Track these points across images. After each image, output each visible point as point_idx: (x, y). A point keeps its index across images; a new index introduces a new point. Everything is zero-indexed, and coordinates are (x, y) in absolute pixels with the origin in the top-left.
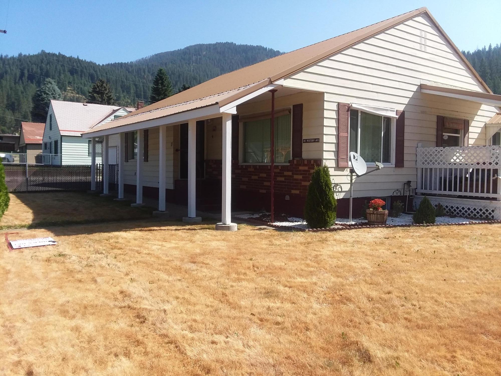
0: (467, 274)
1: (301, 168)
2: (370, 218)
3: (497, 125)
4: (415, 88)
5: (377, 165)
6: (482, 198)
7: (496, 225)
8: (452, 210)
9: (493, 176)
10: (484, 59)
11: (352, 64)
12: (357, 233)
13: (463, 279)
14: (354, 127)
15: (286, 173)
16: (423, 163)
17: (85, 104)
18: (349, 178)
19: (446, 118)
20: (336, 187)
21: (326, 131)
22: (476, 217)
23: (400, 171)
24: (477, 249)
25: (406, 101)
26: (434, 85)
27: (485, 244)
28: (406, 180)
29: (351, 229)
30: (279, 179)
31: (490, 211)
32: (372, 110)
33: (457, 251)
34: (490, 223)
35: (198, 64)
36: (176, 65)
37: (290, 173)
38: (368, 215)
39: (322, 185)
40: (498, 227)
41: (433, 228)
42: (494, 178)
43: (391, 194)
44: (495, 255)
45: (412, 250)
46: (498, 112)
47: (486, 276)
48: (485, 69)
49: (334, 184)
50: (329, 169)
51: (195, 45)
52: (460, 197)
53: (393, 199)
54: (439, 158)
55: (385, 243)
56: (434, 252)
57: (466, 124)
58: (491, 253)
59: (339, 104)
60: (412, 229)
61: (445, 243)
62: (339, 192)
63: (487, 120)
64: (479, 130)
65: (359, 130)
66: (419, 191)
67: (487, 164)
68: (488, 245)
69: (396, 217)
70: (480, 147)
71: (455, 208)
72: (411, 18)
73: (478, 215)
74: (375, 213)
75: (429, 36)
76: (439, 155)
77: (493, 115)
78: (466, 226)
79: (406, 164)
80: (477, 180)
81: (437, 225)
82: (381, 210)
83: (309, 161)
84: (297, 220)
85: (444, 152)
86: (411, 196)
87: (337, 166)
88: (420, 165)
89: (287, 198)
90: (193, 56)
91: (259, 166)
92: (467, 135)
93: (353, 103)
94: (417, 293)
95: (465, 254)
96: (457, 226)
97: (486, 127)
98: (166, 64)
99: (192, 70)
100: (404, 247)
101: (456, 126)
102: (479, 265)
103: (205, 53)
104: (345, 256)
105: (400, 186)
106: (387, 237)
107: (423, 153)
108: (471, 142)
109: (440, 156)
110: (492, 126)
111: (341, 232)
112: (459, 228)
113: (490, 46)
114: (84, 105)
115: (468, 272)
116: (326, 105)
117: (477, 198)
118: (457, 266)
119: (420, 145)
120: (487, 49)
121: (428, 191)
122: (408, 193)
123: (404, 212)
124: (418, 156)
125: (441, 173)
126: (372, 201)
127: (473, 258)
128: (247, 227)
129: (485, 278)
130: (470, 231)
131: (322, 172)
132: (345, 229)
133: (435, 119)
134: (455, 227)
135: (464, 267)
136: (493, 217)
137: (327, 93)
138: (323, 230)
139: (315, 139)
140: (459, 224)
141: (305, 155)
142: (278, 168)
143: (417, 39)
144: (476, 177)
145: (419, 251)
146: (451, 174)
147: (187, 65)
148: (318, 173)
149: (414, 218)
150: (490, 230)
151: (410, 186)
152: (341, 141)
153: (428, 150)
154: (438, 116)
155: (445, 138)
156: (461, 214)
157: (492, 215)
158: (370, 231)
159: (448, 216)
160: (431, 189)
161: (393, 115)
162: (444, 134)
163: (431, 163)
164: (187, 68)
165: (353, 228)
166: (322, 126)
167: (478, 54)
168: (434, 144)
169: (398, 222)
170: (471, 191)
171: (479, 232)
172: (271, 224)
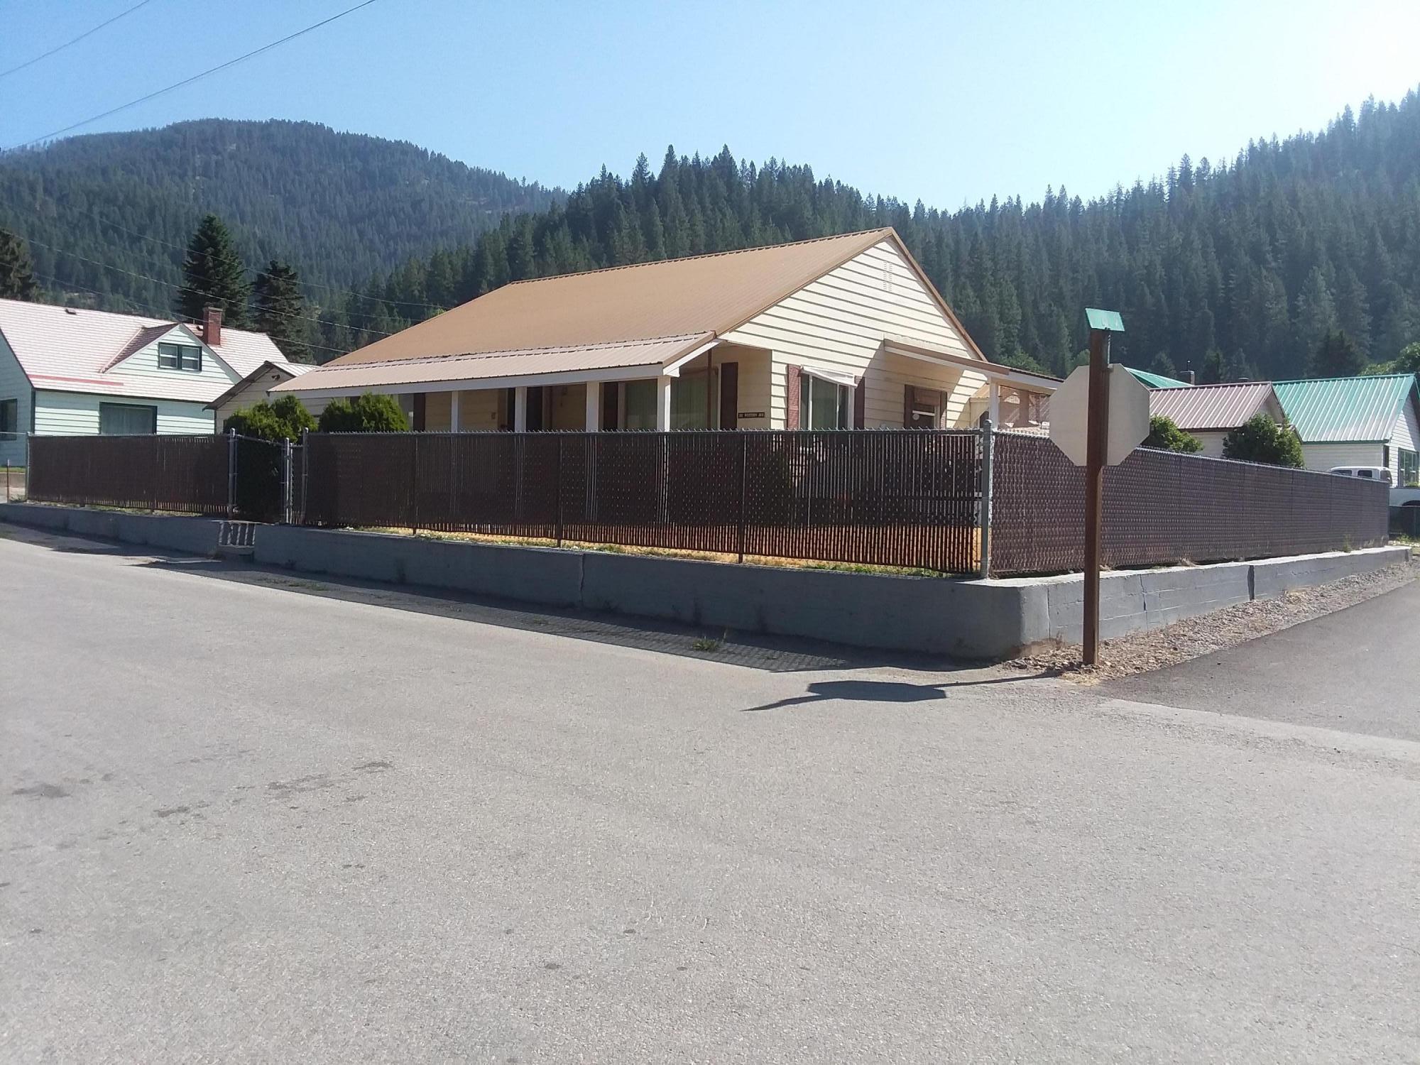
3: (985, 401)
4: (877, 345)
10: (980, 232)
11: (803, 312)
14: (805, 400)
17: (71, 310)
19: (918, 388)
21: (774, 402)
25: (866, 363)
35: (210, 178)
36: (139, 175)
46: (987, 380)
48: (981, 259)
51: (201, 122)
57: (943, 398)
59: (788, 367)
63: (972, 392)
64: (961, 408)
65: (811, 402)
90: (194, 154)
92: (944, 415)
93: (805, 366)
97: (970, 403)
98: (104, 172)
99: (191, 197)
101: (929, 402)
103: (234, 147)
110: (978, 401)
113: (994, 201)
114: (67, 311)
116: (775, 368)
120: (987, 208)
133: (903, 391)
137: (775, 350)
139: (758, 413)
147: (177, 179)
152: (792, 417)
154: (906, 385)
155: (916, 418)
161: (850, 382)
162: (914, 412)
164: (176, 189)
166: (769, 395)
168: (902, 425)
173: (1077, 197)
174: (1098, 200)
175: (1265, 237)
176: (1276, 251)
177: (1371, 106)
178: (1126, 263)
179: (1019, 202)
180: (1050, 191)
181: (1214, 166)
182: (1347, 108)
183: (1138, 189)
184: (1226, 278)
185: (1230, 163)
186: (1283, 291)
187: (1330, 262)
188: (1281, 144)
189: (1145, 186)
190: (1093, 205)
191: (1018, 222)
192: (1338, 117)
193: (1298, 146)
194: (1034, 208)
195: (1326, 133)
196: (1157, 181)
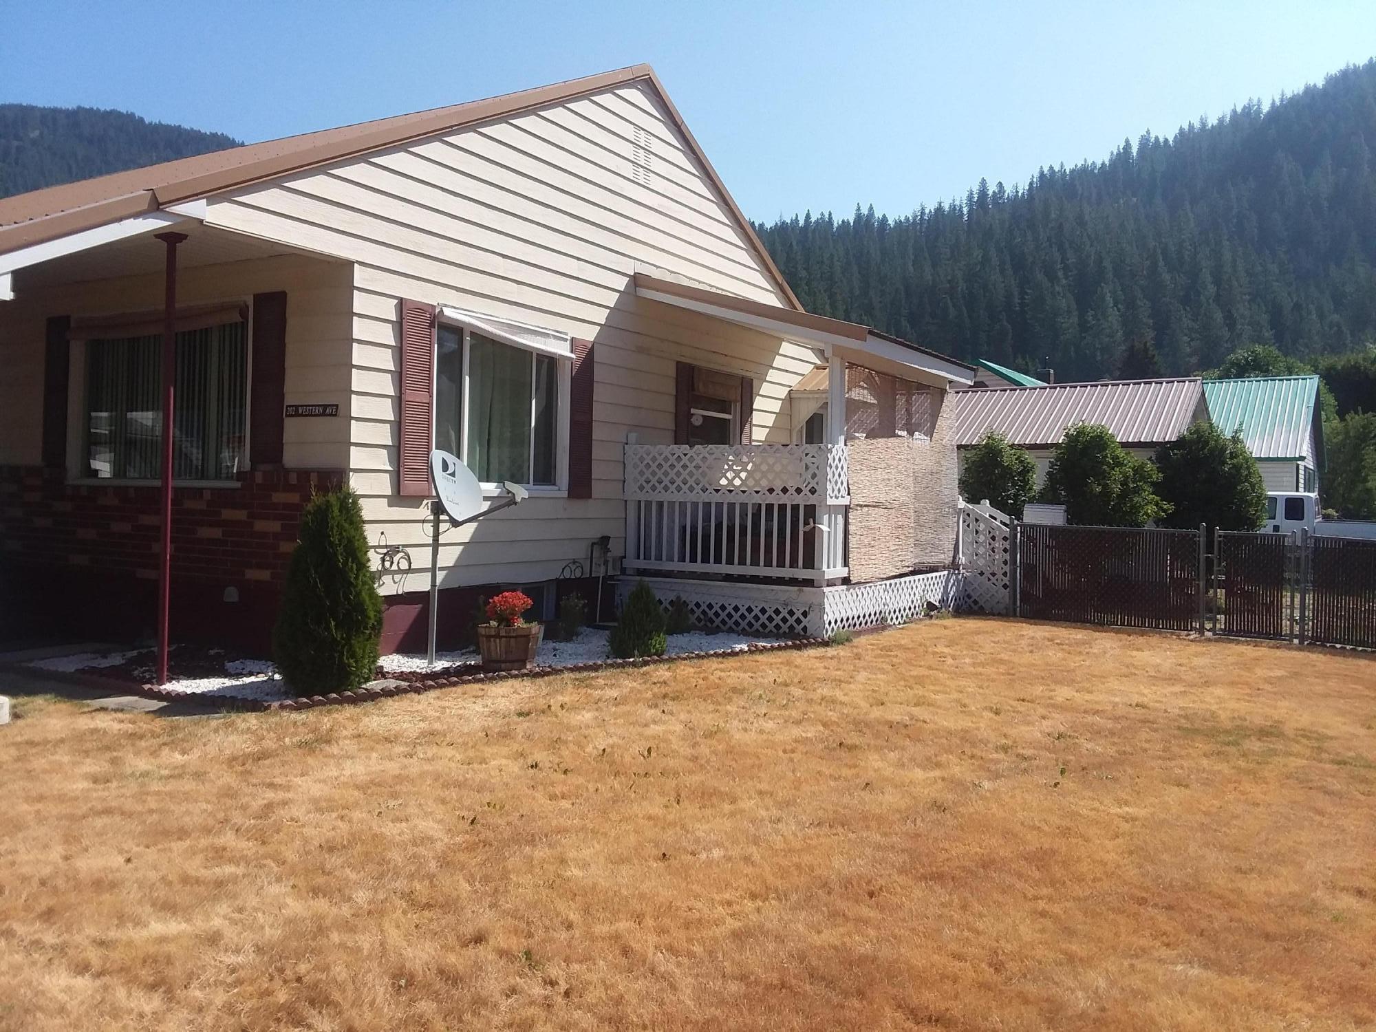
0: (728, 824)
1: (279, 497)
2: (489, 649)
3: (816, 396)
4: (621, 283)
5: (509, 492)
6: (780, 581)
7: (812, 652)
8: (711, 613)
9: (806, 523)
10: (794, 243)
11: (443, 189)
12: (440, 703)
13: (718, 845)
15: (228, 514)
16: (641, 488)
18: (429, 528)
19: (700, 369)
20: (391, 557)
21: (358, 381)
22: (767, 630)
23: (580, 508)
24: (761, 732)
25: (601, 316)
26: (669, 278)
27: (783, 712)
28: (595, 533)
29: (427, 688)
30: (205, 532)
31: (798, 614)
32: (503, 331)
33: (709, 741)
34: (798, 648)
37: (241, 515)
38: (483, 642)
39: (335, 554)
40: (816, 658)
41: (657, 670)
42: (808, 528)
43: (554, 574)
44: (807, 748)
45: (589, 749)
46: (818, 362)
47: (780, 826)
48: (796, 269)
49: (386, 547)
50: (361, 501)
52: (729, 578)
53: (563, 586)
54: (678, 474)
55: (512, 735)
56: (649, 751)
57: (746, 391)
58: (796, 741)
59: (401, 304)
60: (601, 678)
61: (683, 716)
62: (400, 571)
63: (794, 381)
64: (776, 406)
66: (632, 563)
67: (792, 491)
68: (790, 716)
69: (568, 638)
70: (774, 449)
71: (716, 608)
72: (610, 88)
73: (771, 626)
74: (503, 633)
75: (656, 146)
76: (678, 467)
77: (807, 369)
78: (740, 657)
79: (597, 488)
80: (769, 534)
81: (671, 660)
82: (520, 623)
83: (304, 474)
84: (256, 669)
85: (691, 459)
86: (612, 578)
87: (396, 491)
88: (633, 494)
89: (232, 594)
91: (137, 489)
92: (748, 418)
93: (446, 306)
94: (570, 926)
95: (730, 751)
96: (720, 659)
97: (791, 399)
100: (566, 742)
101: (721, 393)
102: (764, 786)
104: (372, 794)
105: (580, 551)
106: (526, 709)
107: (642, 459)
108: (759, 435)
109: (681, 470)
110: (805, 396)
111: (391, 704)
112: (722, 666)
113: (808, 216)
115: (732, 814)
116: (361, 303)
117: (767, 580)
118: (706, 796)
119: (633, 437)
120: (802, 222)
121: (653, 565)
122: (603, 569)
123: (591, 624)
124: (629, 468)
125: (683, 514)
126: (496, 598)
127: (749, 762)
128: (52, 708)
129: (777, 832)
130: (749, 674)
131: (336, 512)
132: (405, 691)
133: (672, 371)
134: (713, 664)
135: (722, 796)
136: (805, 629)
137: (361, 263)
138: (335, 701)
139: (325, 407)
140: (724, 655)
141: (292, 457)
142: (201, 496)
143: (627, 150)
144: (766, 525)
145: (608, 750)
146: (707, 518)
148: (323, 513)
149: (612, 641)
150: (796, 666)
151: (608, 550)
152: (409, 414)
153: (654, 450)
154: (678, 363)
155: (697, 421)
156: (730, 623)
157: (802, 625)
158: (480, 693)
159: (701, 629)
160: (659, 558)
161: (561, 349)
162: (693, 411)
163: (660, 487)
165: (431, 687)
166: (348, 366)
167: (782, 230)
168: (671, 435)
169: (570, 655)
170: (755, 562)
171: (771, 675)
172: (156, 688)
173: (884, 216)
174: (903, 219)
175: (1057, 256)
176: (1066, 268)
177: (1148, 140)
178: (930, 277)
179: (830, 218)
180: (859, 209)
181: (1009, 190)
182: (1127, 141)
183: (939, 209)
184: (1023, 293)
185: (1023, 187)
186: (1074, 306)
187: (1116, 280)
188: (1068, 171)
189: (946, 207)
190: (899, 224)
191: (830, 237)
192: (1118, 149)
193: (1083, 173)
194: (845, 224)
195: (1107, 163)
196: (957, 203)
